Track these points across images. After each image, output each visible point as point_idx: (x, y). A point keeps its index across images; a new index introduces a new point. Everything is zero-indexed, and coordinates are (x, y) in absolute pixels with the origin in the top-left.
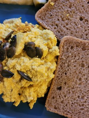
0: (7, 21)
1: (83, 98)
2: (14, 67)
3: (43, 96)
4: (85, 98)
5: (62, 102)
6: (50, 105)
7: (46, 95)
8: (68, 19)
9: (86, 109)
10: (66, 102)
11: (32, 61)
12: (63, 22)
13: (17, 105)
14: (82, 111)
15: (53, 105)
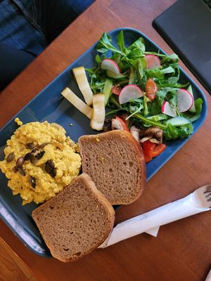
0: (55, 124)
1: (61, 228)
2: (29, 170)
3: (37, 203)
4: (62, 230)
5: (46, 219)
6: (37, 214)
7: (40, 204)
8: (101, 162)
9: (56, 237)
10: (48, 221)
11: (44, 174)
12: (96, 161)
13: (14, 194)
14: (52, 236)
15: (39, 216)
